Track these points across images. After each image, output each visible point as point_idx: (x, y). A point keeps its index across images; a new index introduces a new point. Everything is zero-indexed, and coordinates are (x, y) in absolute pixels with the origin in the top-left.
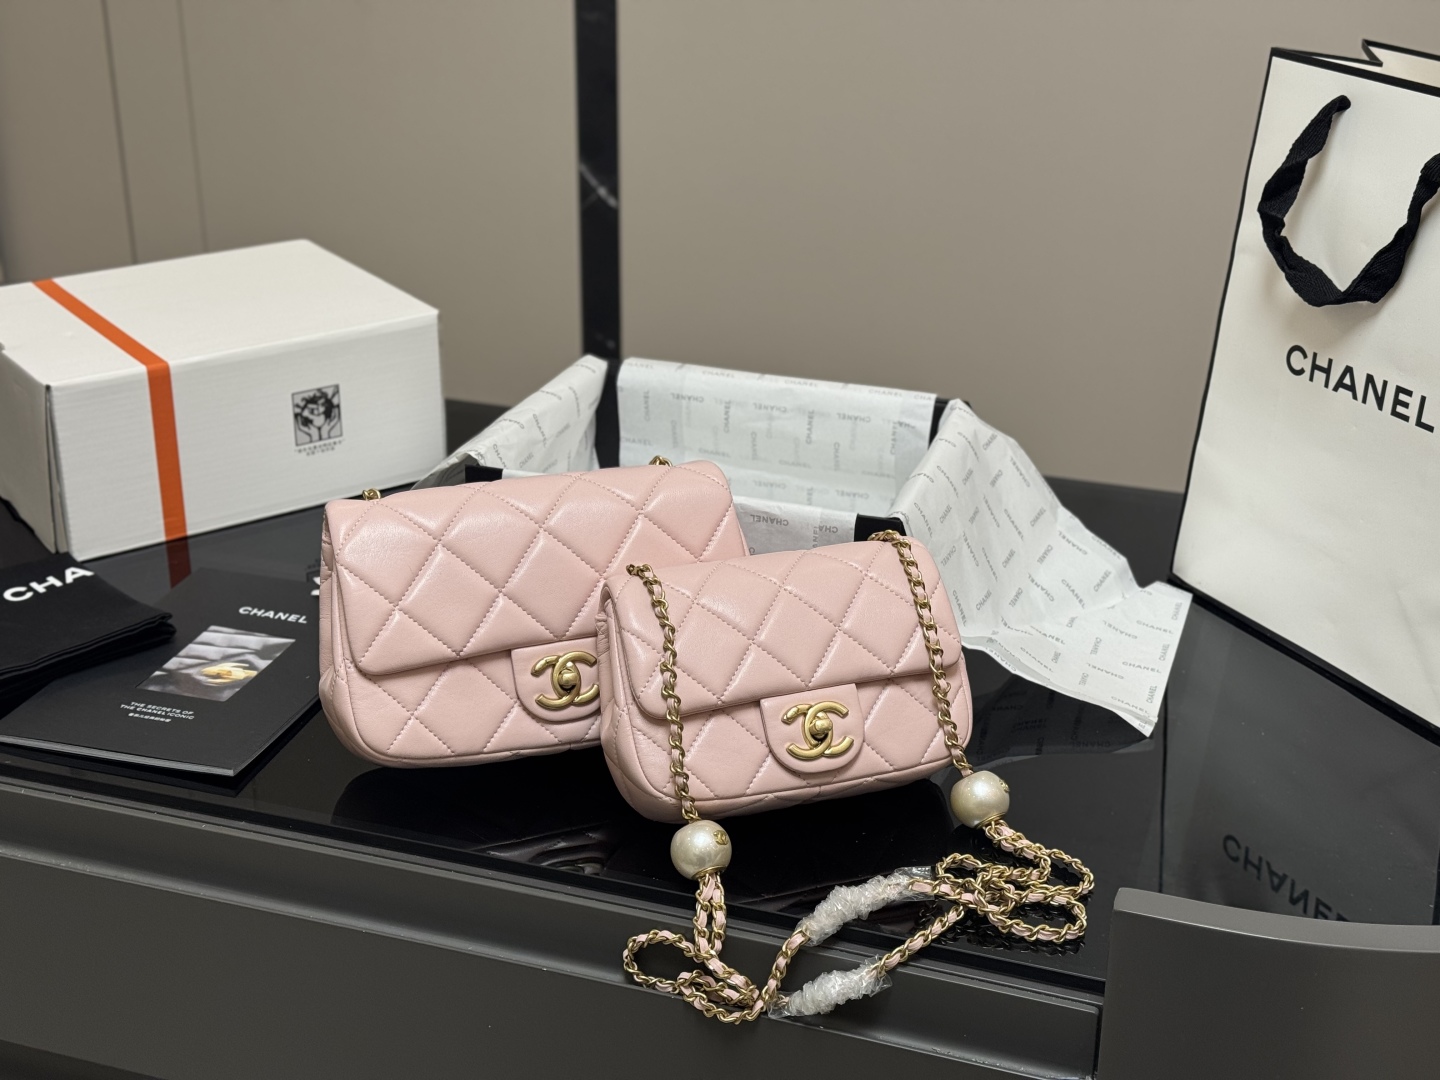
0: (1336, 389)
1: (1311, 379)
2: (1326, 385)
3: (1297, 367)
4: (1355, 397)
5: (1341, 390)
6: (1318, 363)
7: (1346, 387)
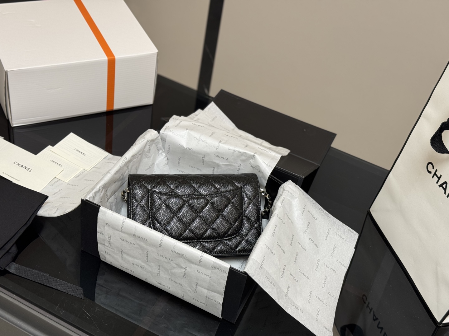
0: (440, 186)
1: (433, 177)
2: (437, 183)
3: (430, 171)
4: (445, 193)
5: (441, 187)
6: (436, 173)
7: (443, 187)
